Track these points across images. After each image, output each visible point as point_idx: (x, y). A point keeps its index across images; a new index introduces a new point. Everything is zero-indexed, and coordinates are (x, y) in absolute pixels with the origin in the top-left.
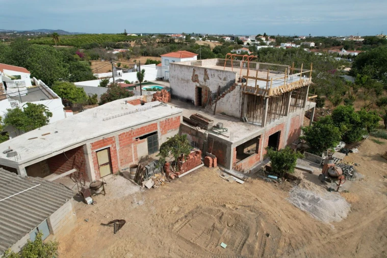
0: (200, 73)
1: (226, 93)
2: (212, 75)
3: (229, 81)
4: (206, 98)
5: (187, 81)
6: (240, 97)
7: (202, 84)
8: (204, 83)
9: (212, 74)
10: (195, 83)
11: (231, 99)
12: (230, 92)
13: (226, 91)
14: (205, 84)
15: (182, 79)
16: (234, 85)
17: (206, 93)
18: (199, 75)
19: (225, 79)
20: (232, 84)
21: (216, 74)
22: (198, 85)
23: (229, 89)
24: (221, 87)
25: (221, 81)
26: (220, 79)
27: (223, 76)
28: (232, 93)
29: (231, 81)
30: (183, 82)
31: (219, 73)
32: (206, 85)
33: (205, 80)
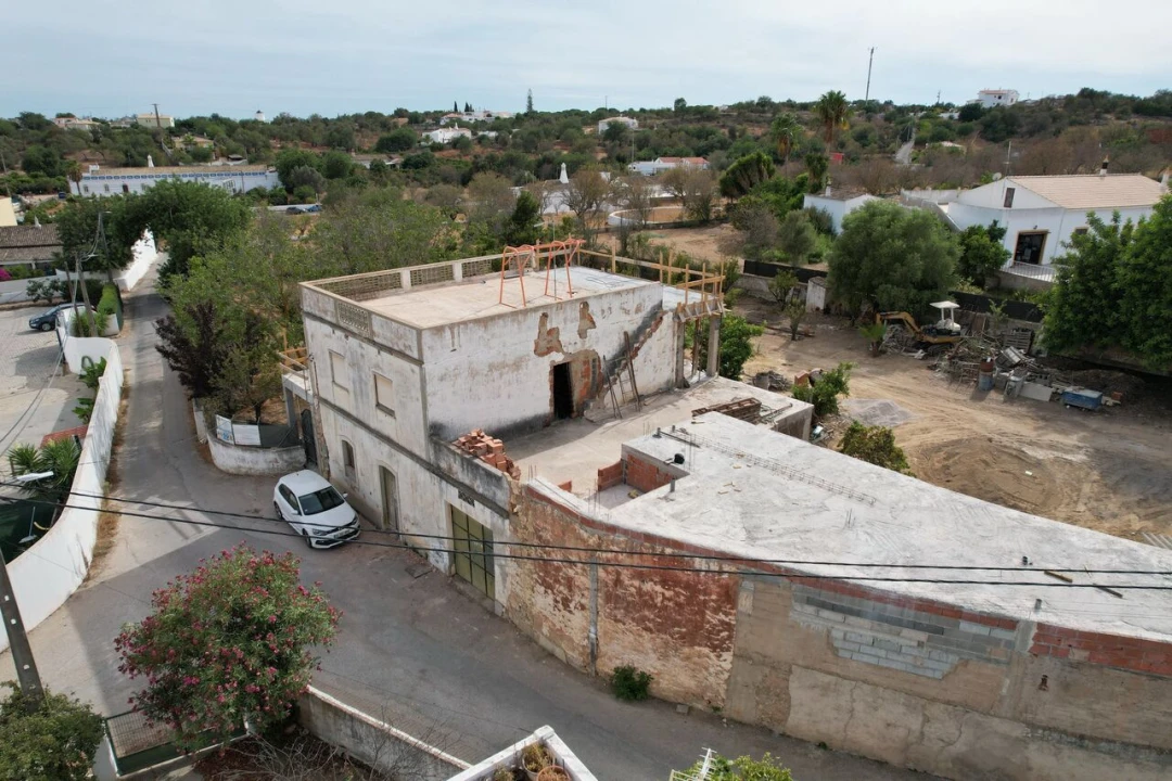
0: (565, 320)
1: (643, 342)
2: (603, 311)
3: (649, 309)
4: (586, 384)
5: (517, 365)
6: (674, 335)
7: (571, 350)
8: (579, 347)
9: (606, 307)
10: (546, 357)
11: (654, 352)
12: (650, 335)
13: (642, 338)
14: (583, 344)
15: (491, 367)
16: (659, 315)
17: (588, 370)
18: (560, 328)
19: (638, 310)
20: (656, 313)
21: (616, 303)
22: (558, 358)
23: (648, 330)
24: (630, 333)
25: (628, 318)
26: (627, 312)
27: (632, 304)
28: (656, 335)
29: (654, 308)
30: (496, 374)
31: (625, 298)
32: (587, 346)
33: (582, 334)
